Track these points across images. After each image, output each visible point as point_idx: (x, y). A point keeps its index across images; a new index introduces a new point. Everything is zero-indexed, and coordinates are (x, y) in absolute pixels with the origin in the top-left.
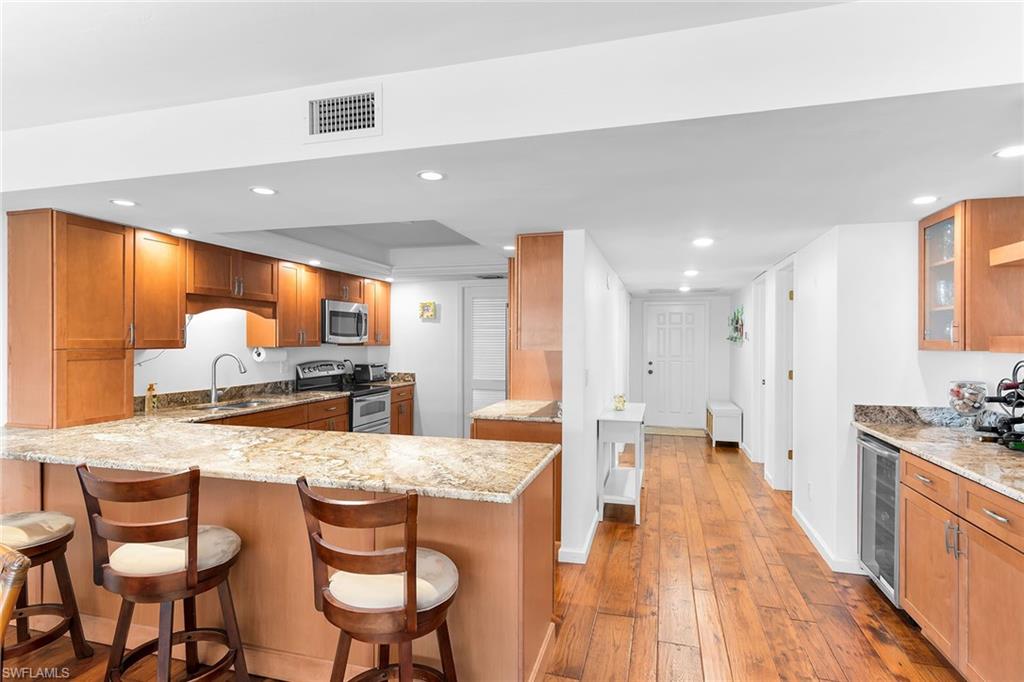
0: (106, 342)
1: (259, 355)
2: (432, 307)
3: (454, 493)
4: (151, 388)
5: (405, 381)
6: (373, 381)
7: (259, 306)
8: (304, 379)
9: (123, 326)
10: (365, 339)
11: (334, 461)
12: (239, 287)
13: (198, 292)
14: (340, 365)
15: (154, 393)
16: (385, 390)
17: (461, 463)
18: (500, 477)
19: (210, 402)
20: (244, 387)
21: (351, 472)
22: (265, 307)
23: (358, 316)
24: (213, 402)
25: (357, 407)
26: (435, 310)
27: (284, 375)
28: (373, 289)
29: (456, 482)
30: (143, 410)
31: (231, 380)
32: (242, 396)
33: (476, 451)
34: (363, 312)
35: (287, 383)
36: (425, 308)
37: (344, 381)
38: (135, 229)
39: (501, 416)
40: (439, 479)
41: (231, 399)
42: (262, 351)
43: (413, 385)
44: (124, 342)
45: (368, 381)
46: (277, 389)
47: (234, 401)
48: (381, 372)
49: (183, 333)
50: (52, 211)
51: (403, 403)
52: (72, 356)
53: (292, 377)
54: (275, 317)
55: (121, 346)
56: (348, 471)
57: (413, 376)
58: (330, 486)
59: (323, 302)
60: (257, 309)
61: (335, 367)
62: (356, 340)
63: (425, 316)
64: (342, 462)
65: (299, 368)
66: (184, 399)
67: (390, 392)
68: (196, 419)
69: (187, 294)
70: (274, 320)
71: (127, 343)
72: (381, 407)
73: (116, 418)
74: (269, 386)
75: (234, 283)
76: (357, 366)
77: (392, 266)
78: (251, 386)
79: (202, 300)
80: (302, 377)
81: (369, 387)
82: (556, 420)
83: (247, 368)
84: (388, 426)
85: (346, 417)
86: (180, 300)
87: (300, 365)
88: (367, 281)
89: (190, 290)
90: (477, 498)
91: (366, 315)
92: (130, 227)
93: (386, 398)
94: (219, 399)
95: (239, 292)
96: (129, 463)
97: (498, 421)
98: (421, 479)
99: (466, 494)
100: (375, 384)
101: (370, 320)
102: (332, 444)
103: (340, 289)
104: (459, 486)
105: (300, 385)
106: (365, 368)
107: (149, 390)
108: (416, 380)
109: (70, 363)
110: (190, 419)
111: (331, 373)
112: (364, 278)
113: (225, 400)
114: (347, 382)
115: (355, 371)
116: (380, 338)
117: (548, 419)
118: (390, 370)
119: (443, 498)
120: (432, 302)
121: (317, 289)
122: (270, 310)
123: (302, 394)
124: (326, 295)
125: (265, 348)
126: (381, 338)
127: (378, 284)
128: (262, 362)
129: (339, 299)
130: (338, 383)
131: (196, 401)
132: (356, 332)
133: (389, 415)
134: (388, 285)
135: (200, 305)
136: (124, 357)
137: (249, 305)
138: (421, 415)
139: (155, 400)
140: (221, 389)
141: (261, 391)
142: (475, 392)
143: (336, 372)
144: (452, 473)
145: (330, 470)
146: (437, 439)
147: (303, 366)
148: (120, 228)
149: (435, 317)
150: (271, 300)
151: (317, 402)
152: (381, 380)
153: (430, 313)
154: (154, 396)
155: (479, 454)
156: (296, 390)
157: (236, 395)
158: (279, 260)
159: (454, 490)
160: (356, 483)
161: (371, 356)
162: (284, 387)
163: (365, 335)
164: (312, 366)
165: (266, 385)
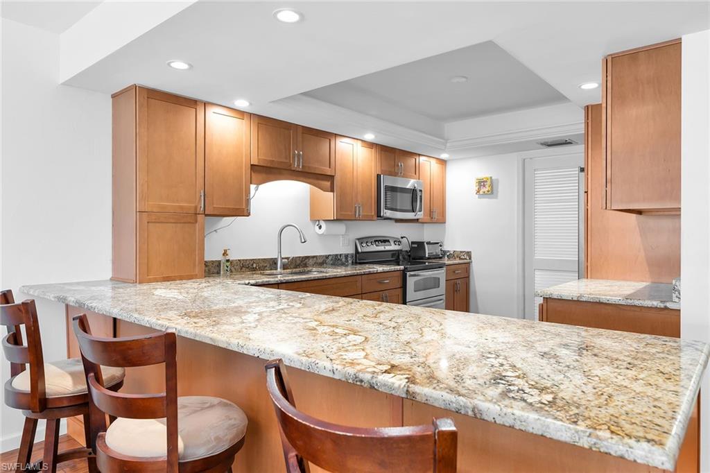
0: (181, 207)
1: (320, 227)
2: (489, 183)
3: (533, 421)
4: (225, 254)
5: (460, 259)
6: (429, 258)
7: (318, 179)
8: (362, 252)
9: (196, 193)
10: (420, 215)
11: (352, 337)
12: (299, 161)
13: (262, 164)
14: (397, 242)
15: (228, 258)
16: (440, 267)
17: (538, 360)
18: (621, 398)
19: (276, 269)
20: (307, 257)
21: (366, 357)
22: (323, 180)
23: (414, 192)
24: (279, 269)
25: (411, 282)
26: (492, 185)
27: (344, 247)
28: (428, 165)
29: (534, 398)
30: (218, 273)
31: (295, 250)
32: (306, 266)
33: (558, 340)
34: (418, 188)
35: (346, 256)
36: (481, 183)
37: (401, 257)
38: (205, 104)
39: (581, 296)
40: (501, 388)
41: (296, 267)
42: (323, 225)
43: (469, 263)
44: (196, 208)
45: (423, 258)
46: (337, 260)
47: (297, 270)
48: (437, 250)
49: (248, 201)
50: (136, 87)
51: (459, 281)
52: (150, 218)
53: (351, 251)
54: (332, 190)
55: (192, 211)
56: (363, 354)
57: (469, 254)
58: (330, 375)
59: (378, 177)
60: (316, 182)
61: (392, 243)
62: (410, 216)
63: (481, 192)
64: (359, 339)
65: (357, 242)
66: (255, 266)
67: (445, 269)
68: (252, 282)
69: (252, 165)
70: (332, 193)
71: (198, 209)
72: (435, 283)
73: (190, 277)
74: (330, 258)
75: (294, 158)
76: (413, 243)
77: (447, 140)
78: (314, 257)
79: (266, 171)
80: (360, 250)
81: (425, 263)
82: (669, 305)
83: (307, 238)
84: (443, 303)
85: (399, 291)
86: (245, 171)
87: (358, 239)
88: (422, 159)
89: (254, 162)
90: (585, 442)
91: (421, 191)
92: (201, 102)
93: (441, 274)
94: (285, 267)
95: (298, 165)
96: (147, 319)
97: (577, 302)
98: (469, 383)
99: (558, 429)
100: (430, 261)
101: (425, 197)
102: (360, 315)
103: (396, 165)
104: (539, 408)
105: (359, 258)
106: (420, 245)
107: (224, 254)
108: (472, 259)
109: (149, 224)
110: (247, 282)
111: (388, 248)
112: (419, 155)
113: (291, 268)
114: (404, 258)
115: (412, 248)
116: (435, 216)
117: (656, 303)
118: (446, 248)
119: (512, 427)
120: (489, 176)
121: (373, 164)
122: (328, 184)
123: (358, 267)
124: (382, 170)
125: (325, 221)
126: (437, 217)
127: (433, 162)
128: (323, 234)
129: (394, 174)
130: (395, 257)
131: (264, 268)
132: (410, 208)
133: (444, 293)
134: (443, 162)
135: (264, 176)
136: (196, 222)
137: (309, 178)
138: (478, 294)
139: (228, 264)
140: (287, 258)
141: (323, 261)
142: (537, 273)
143: (393, 247)
144: (524, 376)
145: (339, 350)
146: (495, 319)
147: (361, 240)
148: (192, 103)
149: (492, 193)
150: (329, 174)
151: (370, 273)
152: (437, 257)
153: (486, 188)
154: (228, 261)
155: (566, 346)
156: (355, 263)
157: (300, 263)
158: (336, 135)
159: (533, 416)
160: (367, 377)
161: (426, 234)
162: (344, 260)
163: (420, 211)
164: (370, 240)
165: (327, 257)
